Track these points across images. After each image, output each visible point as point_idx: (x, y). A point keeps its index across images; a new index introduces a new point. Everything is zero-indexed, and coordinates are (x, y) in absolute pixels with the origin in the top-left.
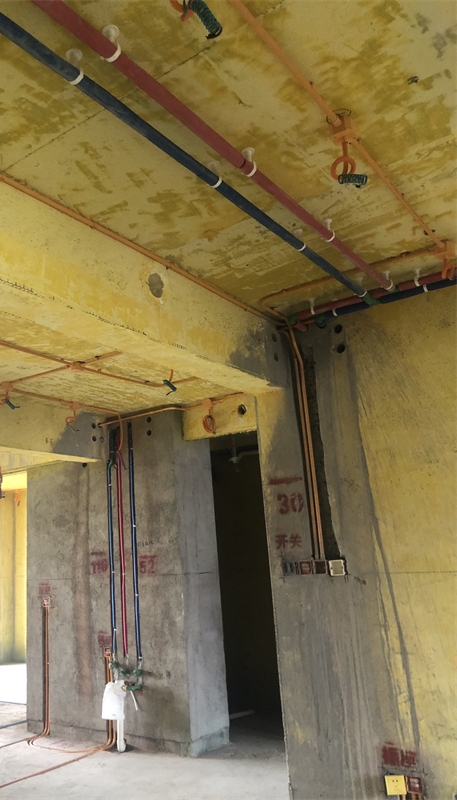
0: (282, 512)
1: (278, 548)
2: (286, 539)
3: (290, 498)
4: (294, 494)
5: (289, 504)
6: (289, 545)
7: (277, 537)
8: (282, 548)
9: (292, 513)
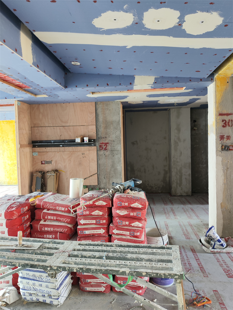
0: (223, 126)
1: (220, 140)
2: (224, 137)
3: (227, 121)
4: (229, 120)
5: (227, 123)
6: (225, 139)
7: (220, 136)
8: (222, 140)
9: (227, 127)
